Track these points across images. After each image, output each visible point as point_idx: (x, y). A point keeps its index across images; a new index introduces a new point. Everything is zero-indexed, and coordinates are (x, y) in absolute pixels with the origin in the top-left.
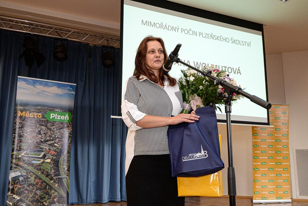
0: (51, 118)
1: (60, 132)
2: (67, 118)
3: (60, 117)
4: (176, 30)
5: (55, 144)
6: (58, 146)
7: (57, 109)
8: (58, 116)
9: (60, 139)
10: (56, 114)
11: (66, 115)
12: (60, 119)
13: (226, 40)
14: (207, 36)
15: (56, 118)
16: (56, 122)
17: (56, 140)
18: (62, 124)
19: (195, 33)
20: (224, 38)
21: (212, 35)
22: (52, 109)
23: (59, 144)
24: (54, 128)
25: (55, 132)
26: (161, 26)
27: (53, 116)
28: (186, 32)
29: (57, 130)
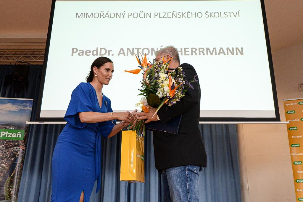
0: (1, 136)
1: (10, 151)
2: (19, 135)
3: (11, 135)
4: (122, 16)
5: (2, 164)
6: (6, 166)
7: (9, 126)
8: (9, 134)
9: (8, 158)
10: (7, 132)
11: (19, 132)
12: (11, 137)
13: (196, 15)
14: (166, 16)
15: (6, 136)
16: (6, 140)
17: (4, 160)
18: (13, 143)
19: (148, 15)
20: (194, 14)
21: (175, 13)
22: (4, 126)
23: (7, 164)
24: (3, 147)
25: (3, 151)
26: (101, 15)
27: (3, 134)
28: (135, 15)
29: (6, 149)
